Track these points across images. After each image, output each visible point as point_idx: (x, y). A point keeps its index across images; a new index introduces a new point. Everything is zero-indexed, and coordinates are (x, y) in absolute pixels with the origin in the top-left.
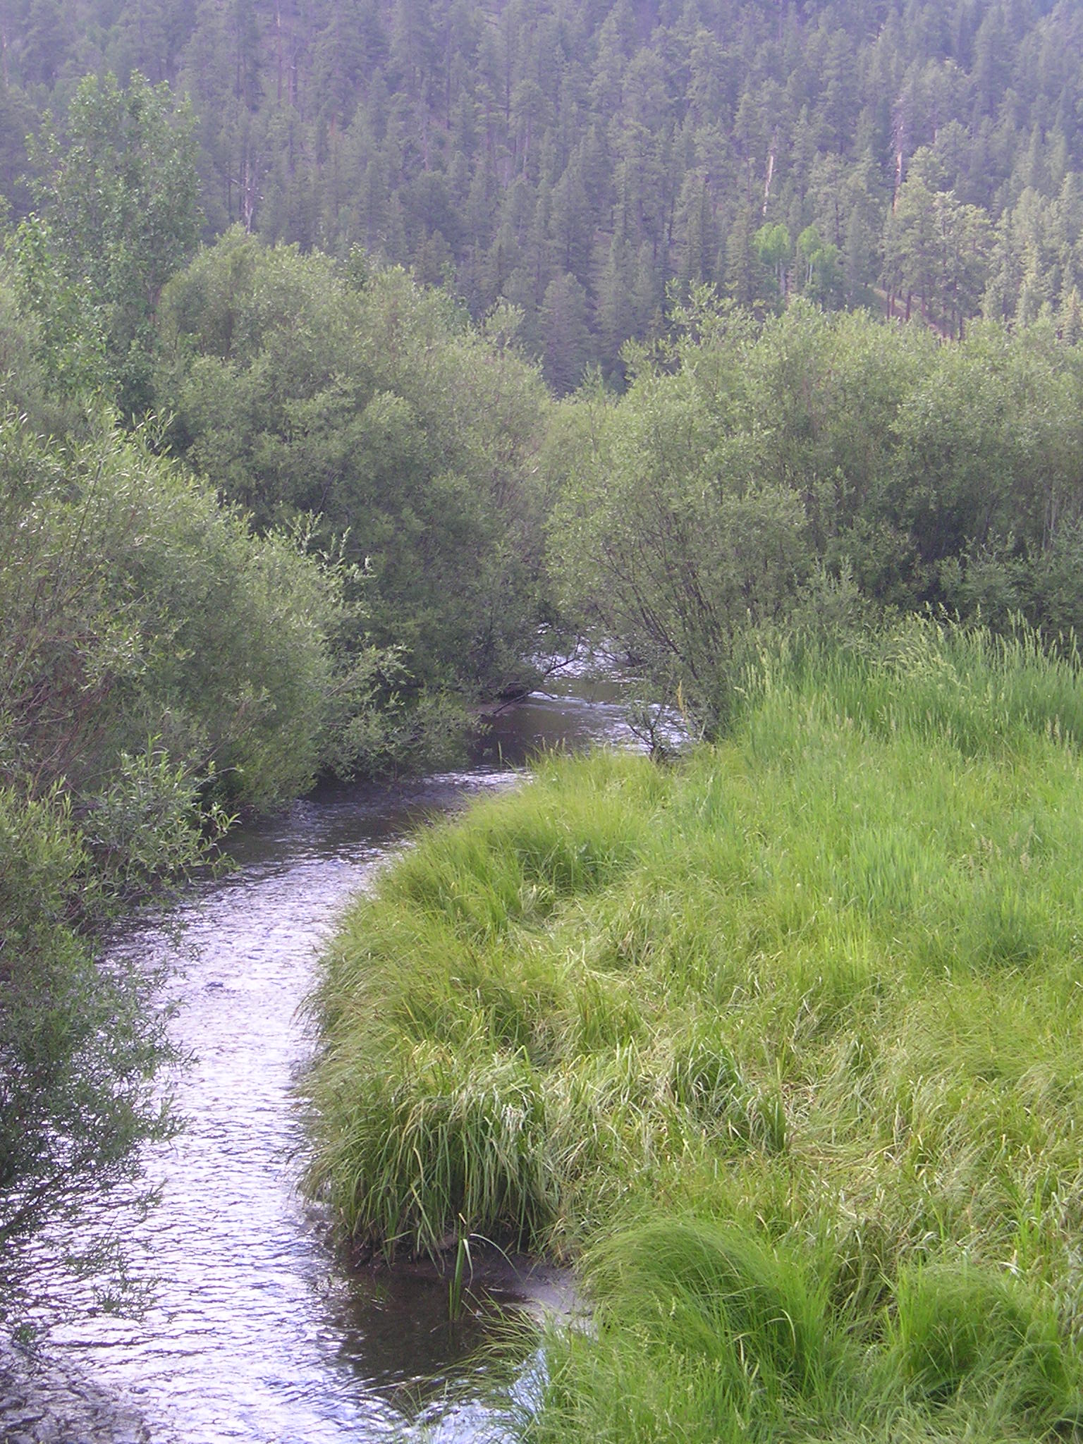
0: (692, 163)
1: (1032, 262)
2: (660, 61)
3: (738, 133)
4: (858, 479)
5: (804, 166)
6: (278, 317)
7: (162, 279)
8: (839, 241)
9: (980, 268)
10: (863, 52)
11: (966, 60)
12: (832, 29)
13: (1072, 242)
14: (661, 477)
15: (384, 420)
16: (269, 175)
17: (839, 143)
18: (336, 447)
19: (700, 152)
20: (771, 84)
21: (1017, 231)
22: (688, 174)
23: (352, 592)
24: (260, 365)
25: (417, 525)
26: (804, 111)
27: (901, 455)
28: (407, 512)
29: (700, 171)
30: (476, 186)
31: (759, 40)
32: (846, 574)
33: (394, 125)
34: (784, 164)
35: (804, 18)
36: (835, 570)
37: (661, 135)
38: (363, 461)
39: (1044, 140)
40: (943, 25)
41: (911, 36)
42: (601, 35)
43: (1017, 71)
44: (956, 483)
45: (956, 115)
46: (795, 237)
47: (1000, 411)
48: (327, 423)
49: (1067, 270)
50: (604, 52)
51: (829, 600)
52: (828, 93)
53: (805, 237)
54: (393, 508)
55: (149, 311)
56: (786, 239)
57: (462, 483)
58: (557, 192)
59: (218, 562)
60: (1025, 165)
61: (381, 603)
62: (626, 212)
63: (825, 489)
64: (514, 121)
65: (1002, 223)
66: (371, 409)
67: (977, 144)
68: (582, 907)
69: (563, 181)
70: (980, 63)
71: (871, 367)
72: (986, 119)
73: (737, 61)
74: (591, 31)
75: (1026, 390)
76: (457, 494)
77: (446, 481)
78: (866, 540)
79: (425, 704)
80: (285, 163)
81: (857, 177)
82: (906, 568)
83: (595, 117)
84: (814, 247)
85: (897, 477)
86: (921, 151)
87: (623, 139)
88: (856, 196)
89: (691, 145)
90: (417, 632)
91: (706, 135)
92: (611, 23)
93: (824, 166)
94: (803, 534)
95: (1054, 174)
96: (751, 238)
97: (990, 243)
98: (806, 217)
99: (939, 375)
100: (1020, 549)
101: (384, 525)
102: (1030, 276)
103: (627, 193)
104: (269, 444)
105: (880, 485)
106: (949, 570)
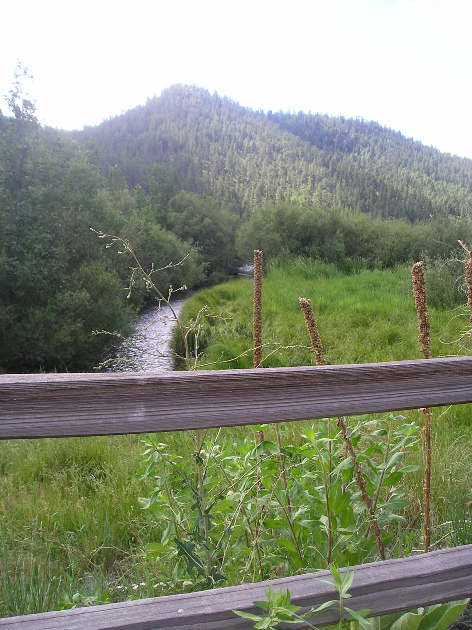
0: (279, 185)
1: (340, 203)
2: (273, 167)
3: (287, 180)
4: (290, 232)
5: (299, 186)
6: (188, 206)
7: (168, 199)
8: (305, 199)
9: (330, 203)
10: (310, 165)
11: (328, 167)
12: (304, 161)
13: (347, 199)
14: (255, 232)
15: (207, 223)
16: (204, 188)
17: (305, 182)
18: (198, 228)
19: (281, 183)
20: (293, 171)
21: (337, 197)
22: (278, 187)
23: (199, 252)
24: (185, 213)
25: (214, 242)
26: (299, 176)
27: (298, 228)
28: (212, 239)
29: (281, 187)
30: (241, 189)
31: (291, 164)
32: (288, 249)
33: (226, 179)
34: (296, 186)
35: (299, 160)
36: (286, 248)
37: (274, 180)
38: (203, 230)
39: (342, 181)
40: (324, 161)
41: (318, 162)
42: (263, 163)
43: (337, 169)
44: (308, 233)
45: (326, 176)
46: (298, 198)
47: (316, 220)
48: (196, 224)
49: (346, 204)
50: (263, 166)
51: (285, 253)
52: (304, 173)
53: (299, 198)
54: (210, 239)
55: (166, 205)
56: (296, 199)
57: (221, 234)
58: (255, 191)
59: (174, 246)
60: (338, 186)
61: (207, 255)
62: (268, 194)
63: (285, 234)
64: (248, 178)
65: (334, 196)
66: (204, 221)
67: (330, 181)
68: (230, 303)
69: (256, 189)
70: (330, 168)
71: (293, 212)
72: (332, 177)
73: (287, 167)
74: (261, 162)
75: (321, 216)
76: (221, 236)
77: (219, 234)
78: (292, 243)
79: (214, 273)
80: (207, 186)
81: (309, 187)
82: (299, 248)
83: (262, 177)
84: (301, 200)
85: (298, 232)
86: (320, 183)
87: (267, 181)
88: (308, 191)
89: (279, 182)
90: (213, 260)
91: (281, 180)
92: (265, 161)
93: (303, 186)
94: (281, 242)
95: (344, 187)
96: (289, 198)
97: (332, 199)
98: (300, 195)
99: (305, 214)
100: (319, 245)
101: (208, 242)
102: (339, 205)
103: (268, 191)
104: (186, 227)
105: (294, 234)
106: (307, 248)
